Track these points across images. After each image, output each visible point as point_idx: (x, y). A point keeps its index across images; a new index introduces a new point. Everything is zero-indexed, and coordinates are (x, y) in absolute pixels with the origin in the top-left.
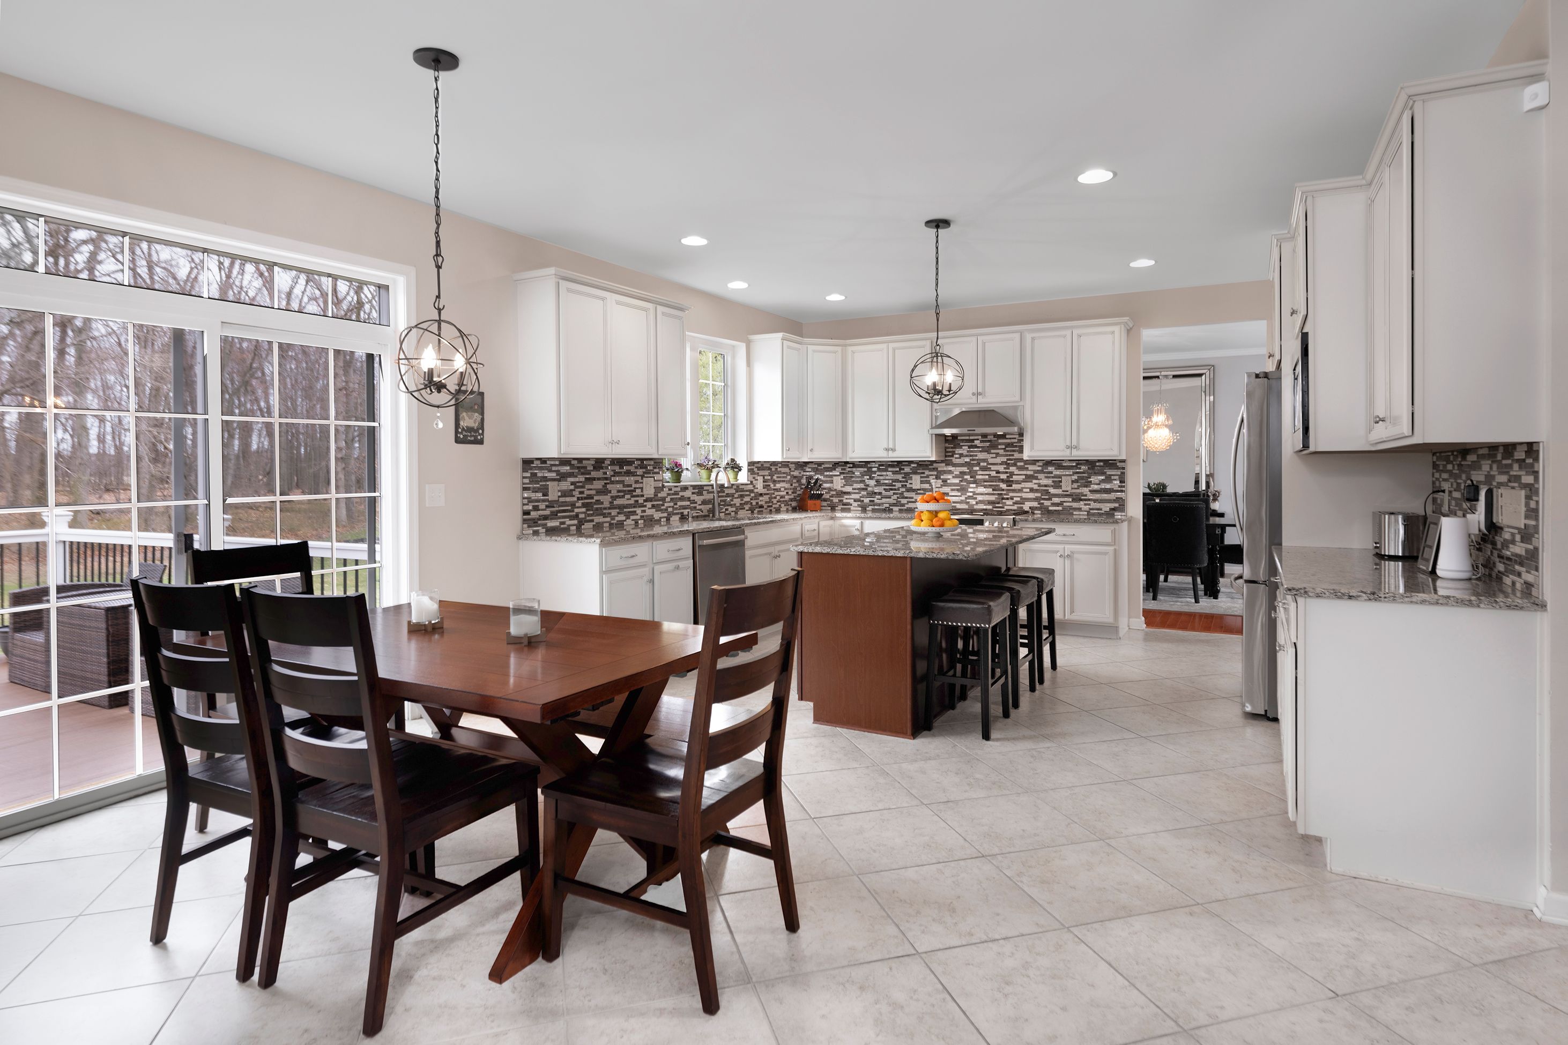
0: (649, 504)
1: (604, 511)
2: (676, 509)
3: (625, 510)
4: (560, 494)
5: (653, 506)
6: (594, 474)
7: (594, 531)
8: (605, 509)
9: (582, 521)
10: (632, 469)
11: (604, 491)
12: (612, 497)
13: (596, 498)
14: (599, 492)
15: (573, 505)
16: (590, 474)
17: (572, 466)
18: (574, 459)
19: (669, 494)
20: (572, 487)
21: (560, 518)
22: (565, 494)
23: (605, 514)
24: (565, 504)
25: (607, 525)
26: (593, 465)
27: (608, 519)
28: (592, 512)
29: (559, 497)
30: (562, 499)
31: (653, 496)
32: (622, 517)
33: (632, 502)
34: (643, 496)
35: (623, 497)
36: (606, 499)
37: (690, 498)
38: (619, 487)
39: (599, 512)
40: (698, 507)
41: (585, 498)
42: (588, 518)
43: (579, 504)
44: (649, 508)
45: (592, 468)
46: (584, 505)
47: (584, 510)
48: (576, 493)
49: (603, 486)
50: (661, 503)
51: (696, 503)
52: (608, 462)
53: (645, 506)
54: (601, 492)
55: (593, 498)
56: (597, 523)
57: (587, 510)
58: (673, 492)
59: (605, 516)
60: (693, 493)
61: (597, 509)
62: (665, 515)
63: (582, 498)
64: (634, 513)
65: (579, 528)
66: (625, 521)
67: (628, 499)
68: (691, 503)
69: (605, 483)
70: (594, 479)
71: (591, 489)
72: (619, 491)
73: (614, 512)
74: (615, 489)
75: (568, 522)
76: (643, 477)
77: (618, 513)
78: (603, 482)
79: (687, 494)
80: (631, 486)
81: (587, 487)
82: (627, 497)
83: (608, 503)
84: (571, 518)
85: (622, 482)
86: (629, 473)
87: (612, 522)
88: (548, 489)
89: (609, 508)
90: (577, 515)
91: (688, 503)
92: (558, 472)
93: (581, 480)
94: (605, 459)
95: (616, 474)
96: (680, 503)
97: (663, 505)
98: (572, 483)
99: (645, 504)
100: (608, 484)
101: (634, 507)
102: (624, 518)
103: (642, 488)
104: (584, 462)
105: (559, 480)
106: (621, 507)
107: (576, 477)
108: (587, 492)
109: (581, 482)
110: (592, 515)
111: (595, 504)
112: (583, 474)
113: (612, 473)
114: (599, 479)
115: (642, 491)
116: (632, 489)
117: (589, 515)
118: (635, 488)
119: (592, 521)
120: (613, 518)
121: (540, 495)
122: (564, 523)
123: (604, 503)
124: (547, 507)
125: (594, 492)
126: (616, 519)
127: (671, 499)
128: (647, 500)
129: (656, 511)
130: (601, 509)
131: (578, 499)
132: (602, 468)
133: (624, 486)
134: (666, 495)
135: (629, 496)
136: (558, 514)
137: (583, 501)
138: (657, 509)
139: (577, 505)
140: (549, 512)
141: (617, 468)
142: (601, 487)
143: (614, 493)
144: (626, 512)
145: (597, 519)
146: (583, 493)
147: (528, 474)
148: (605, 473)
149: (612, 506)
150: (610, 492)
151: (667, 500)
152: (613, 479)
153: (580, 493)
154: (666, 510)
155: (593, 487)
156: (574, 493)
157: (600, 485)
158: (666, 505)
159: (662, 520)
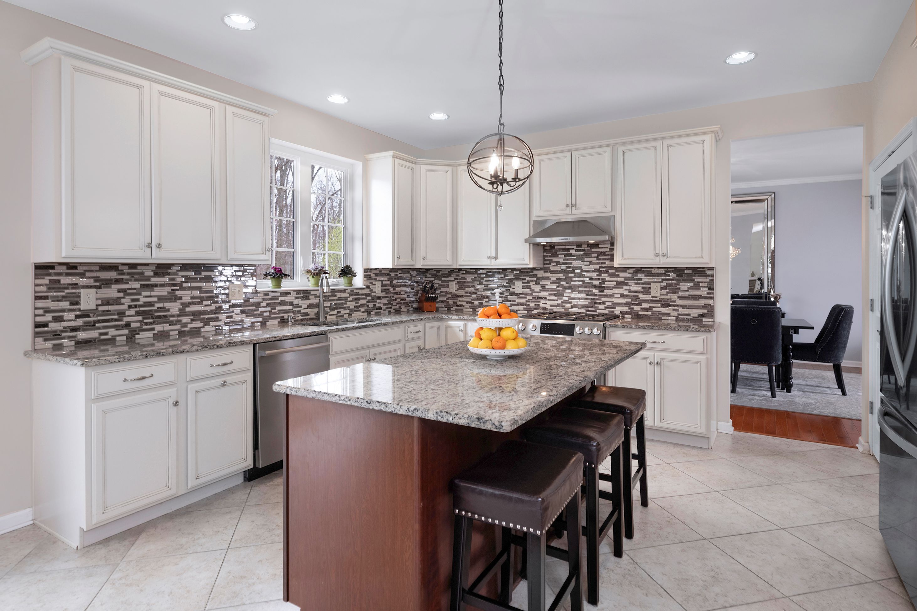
0: (238, 310)
1: (171, 319)
2: (275, 313)
3: (202, 316)
4: (100, 302)
5: (243, 312)
6: (155, 280)
7: (154, 340)
8: (173, 316)
9: (135, 331)
11: (173, 298)
12: (182, 304)
13: (160, 305)
14: (161, 299)
15: (122, 314)
16: (149, 280)
17: (121, 272)
18: (123, 264)
19: (264, 300)
20: (121, 295)
21: (99, 328)
22: (106, 302)
23: (172, 321)
24: (108, 312)
25: (176, 332)
26: (153, 271)
27: (178, 327)
28: (151, 320)
29: (97, 305)
30: (101, 308)
31: (242, 302)
32: (198, 324)
33: (213, 307)
34: (229, 302)
35: (200, 303)
36: (174, 307)
37: (292, 302)
38: (197, 293)
40: (303, 311)
41: (141, 306)
42: (145, 327)
43: (132, 312)
44: (236, 314)
45: (152, 274)
46: (138, 313)
47: (139, 318)
48: (127, 301)
49: (169, 293)
50: (254, 308)
51: (301, 307)
52: (175, 269)
53: (232, 312)
54: (166, 299)
55: (153, 306)
56: (158, 332)
57: (144, 318)
58: (270, 297)
59: (171, 323)
60: (296, 298)
61: (159, 317)
62: (260, 319)
63: (136, 306)
64: (217, 319)
65: (131, 338)
66: (203, 327)
67: (205, 306)
68: (293, 308)
69: (173, 290)
70: (156, 285)
71: (151, 296)
72: (192, 298)
73: (185, 320)
74: (186, 296)
75: (112, 332)
77: (192, 320)
78: (169, 289)
79: (288, 299)
81: (144, 294)
82: (205, 303)
83: (176, 310)
84: (117, 328)
85: (199, 288)
87: (183, 329)
88: (79, 297)
89: (178, 316)
90: (128, 325)
91: (291, 307)
92: (97, 279)
93: (133, 286)
94: (173, 265)
95: (188, 279)
96: (278, 308)
97: (257, 310)
98: (120, 291)
99: (231, 309)
100: (178, 290)
101: (215, 313)
102: (201, 325)
103: (227, 294)
104: (139, 267)
105: (99, 287)
106: (196, 315)
107: (127, 283)
108: (143, 300)
109: (135, 289)
110: (151, 323)
111: (155, 311)
112: (136, 280)
113: (183, 279)
114: (162, 285)
117: (146, 324)
119: (153, 329)
120: (185, 325)
121: (65, 305)
122: (106, 334)
123: (171, 310)
124: (77, 317)
125: (155, 299)
126: (190, 326)
127: (267, 304)
128: (234, 306)
129: (247, 316)
130: (165, 316)
131: (130, 307)
132: (169, 274)
133: (201, 292)
134: (260, 300)
135: (208, 303)
136: (97, 325)
137: (138, 309)
138: (249, 314)
139: (128, 313)
140: (80, 322)
141: (191, 274)
142: (166, 293)
143: (186, 299)
144: (203, 319)
145: (159, 328)
146: (138, 300)
147: (46, 281)
148: (173, 279)
149: (183, 313)
150: (180, 298)
151: (262, 305)
152: (185, 285)
153: (133, 300)
154: (261, 315)
155: (153, 294)
156: (123, 301)
157: (164, 292)
158: (261, 310)
159: (256, 324)
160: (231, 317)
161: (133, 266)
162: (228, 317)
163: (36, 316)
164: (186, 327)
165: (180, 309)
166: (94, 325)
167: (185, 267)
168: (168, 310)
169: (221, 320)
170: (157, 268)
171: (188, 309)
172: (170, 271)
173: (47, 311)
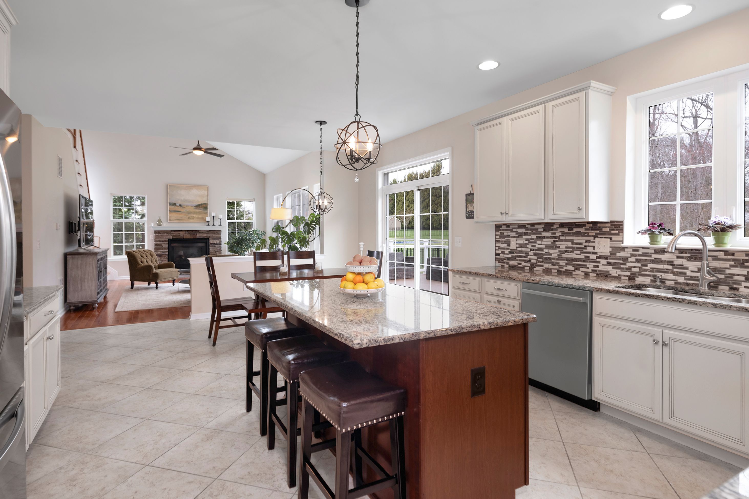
0: (604, 261)
1: (553, 261)
2: (646, 270)
3: (573, 262)
4: (518, 246)
5: (609, 264)
6: (544, 234)
7: (543, 273)
8: (554, 259)
9: (534, 265)
10: (582, 230)
11: (554, 246)
12: (560, 251)
13: (546, 251)
14: (547, 247)
15: (527, 254)
16: (541, 234)
17: (527, 229)
18: (528, 224)
19: (632, 255)
20: (527, 242)
21: (517, 260)
22: (521, 246)
23: (553, 263)
24: (521, 252)
25: (556, 271)
26: (543, 228)
27: (557, 267)
28: (542, 260)
29: (517, 247)
30: (519, 249)
31: (609, 254)
32: (570, 268)
33: (582, 256)
34: (596, 253)
35: (571, 252)
36: (555, 253)
37: (672, 262)
38: (569, 244)
39: (549, 260)
40: (689, 274)
41: (536, 250)
42: (538, 264)
43: (532, 253)
44: (603, 265)
45: (542, 230)
46: (535, 255)
47: (536, 257)
48: (529, 246)
49: (552, 243)
50: (621, 262)
51: (687, 268)
52: (555, 226)
53: (599, 262)
54: (550, 247)
55: (543, 250)
56: (546, 268)
57: (538, 258)
58: (640, 253)
60: (678, 257)
61: (546, 258)
62: (628, 274)
63: (534, 250)
64: (585, 266)
65: (531, 269)
66: (574, 271)
67: (577, 254)
68: (673, 268)
69: (554, 241)
70: (544, 237)
71: (541, 244)
72: (567, 247)
73: (562, 263)
74: (562, 245)
75: (523, 264)
76: (595, 237)
77: (566, 264)
78: (552, 240)
79: (664, 257)
80: (581, 244)
81: (538, 242)
82: (576, 252)
83: (556, 255)
84: (525, 261)
85: (572, 241)
86: (578, 234)
87: (560, 269)
88: (510, 242)
89: (557, 259)
90: (530, 261)
91: (670, 267)
92: (517, 233)
93: (533, 238)
94: (554, 223)
95: (563, 234)
96: (651, 266)
97: (625, 264)
98: (526, 240)
99: (598, 260)
100: (557, 241)
101: (584, 261)
102: (573, 269)
103: (594, 247)
104: (536, 226)
105: (517, 237)
106: (569, 261)
107: (530, 235)
108: (538, 246)
109: (533, 239)
110: (541, 262)
111: (544, 254)
112: (534, 234)
113: (560, 234)
114: (548, 237)
115: (594, 249)
116: (583, 246)
117: (539, 262)
118: (585, 246)
119: (542, 266)
120: (561, 267)
121: (505, 246)
122: (520, 264)
123: (553, 255)
124: (510, 252)
125: (544, 246)
126: (565, 268)
127: (637, 260)
128: (600, 257)
129: (613, 268)
130: (549, 258)
131: (531, 250)
132: (552, 230)
133: (573, 243)
134: (629, 255)
135: (578, 252)
136: (517, 258)
137: (534, 252)
138: (616, 266)
139: (530, 253)
140: (510, 256)
141: (566, 230)
142: (550, 243)
143: (563, 248)
144: (574, 264)
145: (546, 266)
146: (535, 246)
147: (499, 233)
148: (555, 234)
149: (560, 258)
150: (559, 247)
151: (630, 260)
152: (562, 238)
153: (533, 246)
154: (629, 269)
155: (543, 243)
156: (528, 246)
157: (548, 242)
158: (628, 264)
159: (622, 278)
160: (598, 267)
161: (533, 225)
162: (595, 266)
163: (496, 250)
164: (562, 268)
165: (558, 255)
166: (516, 258)
167: (562, 225)
168: (551, 255)
169: (588, 268)
170: (545, 226)
171: (563, 256)
172: (552, 228)
173: (500, 248)
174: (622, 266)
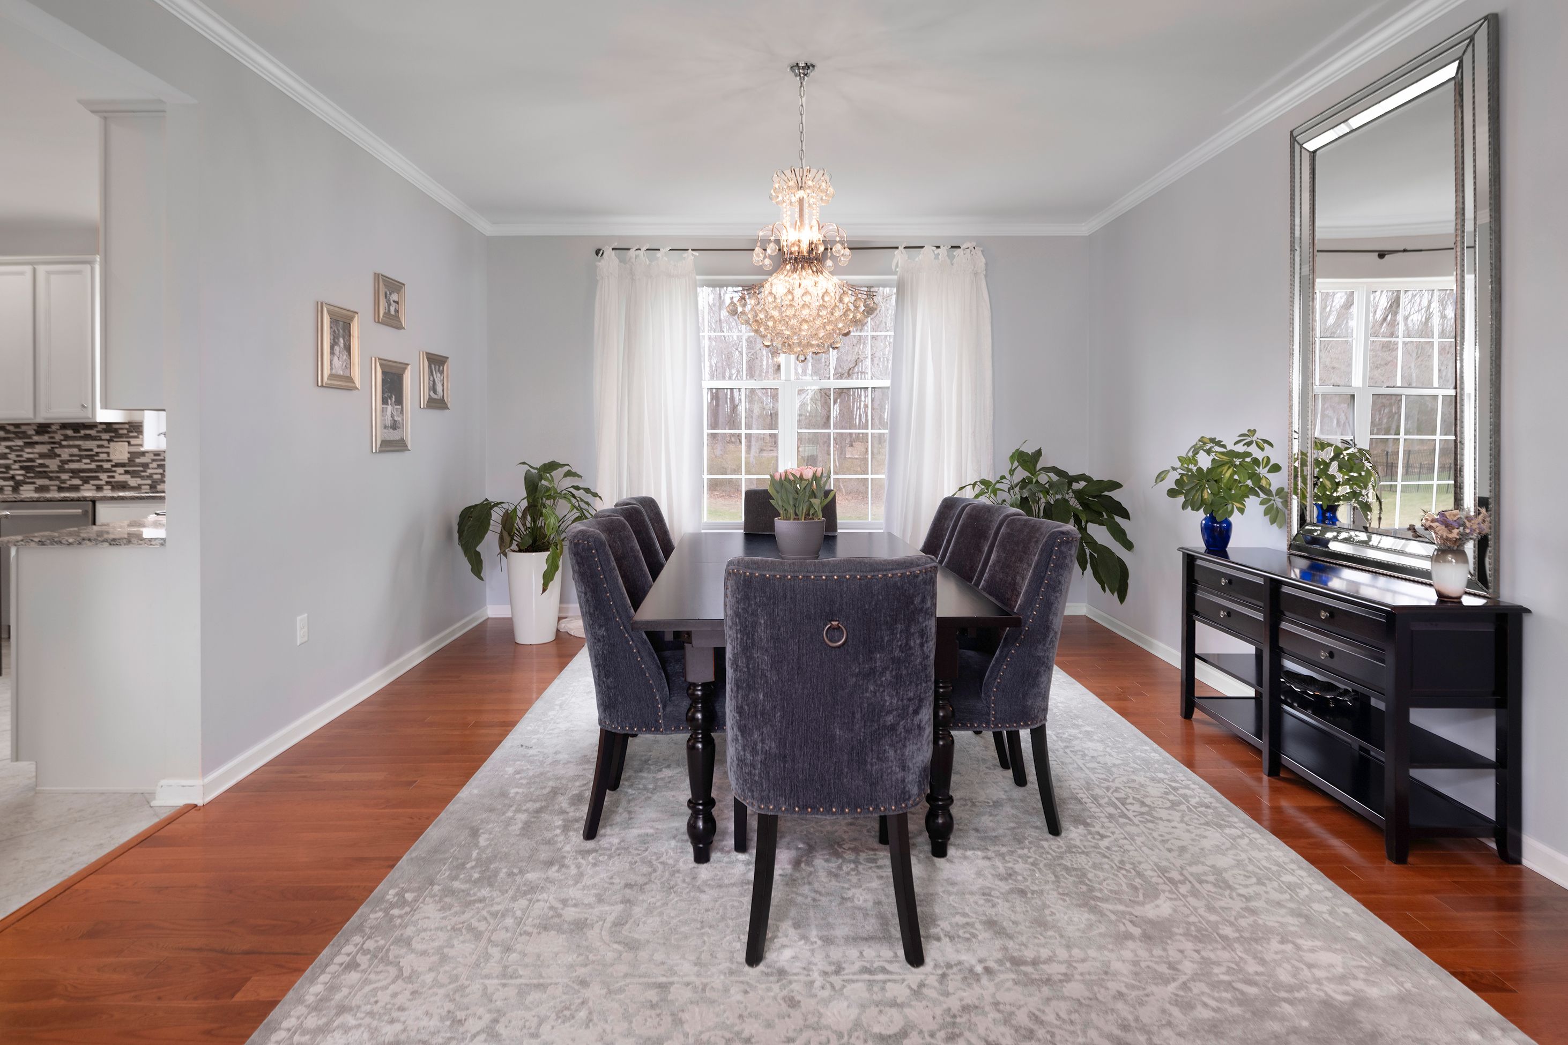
0: (121, 470)
1: (51, 475)
3: (82, 474)
5: (127, 472)
6: (36, 438)
8: (53, 472)
10: (93, 432)
11: (52, 455)
12: (61, 461)
13: (41, 461)
14: (42, 456)
15: (8, 467)
16: (31, 438)
17: (8, 432)
18: (9, 424)
19: (153, 460)
20: (7, 451)
26: (35, 429)
27: (57, 483)
28: (33, 475)
31: (127, 461)
32: (77, 482)
33: (93, 466)
34: (110, 461)
35: (79, 461)
36: (53, 464)
38: (75, 451)
39: (44, 475)
41: (24, 461)
43: (16, 466)
44: (120, 474)
45: (33, 432)
46: (22, 468)
47: (22, 472)
48: (12, 456)
49: (49, 450)
50: (141, 469)
52: (54, 428)
53: (115, 472)
54: (47, 456)
55: (35, 461)
56: (40, 486)
57: (27, 473)
59: (51, 479)
61: (40, 472)
62: (149, 482)
63: (20, 461)
64: (97, 478)
66: (82, 485)
67: (86, 464)
69: (52, 448)
70: (37, 443)
71: (32, 453)
72: (71, 455)
73: (65, 476)
74: (65, 454)
76: (110, 441)
77: (71, 477)
78: (49, 447)
80: (91, 450)
81: (27, 450)
82: (85, 461)
83: (56, 466)
85: (78, 447)
86: (87, 437)
87: (63, 485)
89: (57, 472)
90: (13, 478)
93: (18, 444)
94: (52, 424)
95: (67, 438)
97: (145, 471)
98: (7, 447)
99: (114, 469)
100: (56, 448)
101: (96, 472)
103: (108, 453)
104: (22, 427)
106: (75, 473)
107: (12, 441)
108: (26, 456)
109: (19, 446)
110: (32, 478)
111: (37, 467)
112: (20, 438)
113: (62, 438)
114: (43, 443)
115: (108, 456)
116: (94, 453)
117: (29, 478)
118: (97, 453)
119: (34, 483)
120: (64, 482)
123: (51, 466)
125: (37, 456)
126: (69, 483)
127: (158, 465)
128: (117, 465)
129: (132, 477)
130: (45, 472)
131: (15, 461)
132: (48, 432)
133: (80, 450)
134: (149, 461)
135: (88, 461)
137: (21, 464)
138: (134, 474)
139: (14, 467)
141: (70, 433)
142: (46, 451)
143: (65, 456)
144: (82, 477)
145: (40, 482)
146: (21, 456)
148: (53, 438)
149: (61, 470)
150: (59, 456)
151: (151, 466)
152: (64, 443)
153: (18, 456)
154: (150, 477)
155: (35, 451)
156: (9, 456)
157: (44, 449)
158: (149, 471)
159: (143, 487)
160: (113, 477)
161: (17, 426)
162: (109, 477)
164: (65, 483)
165: (59, 466)
167: (64, 426)
168: (47, 467)
169: (101, 480)
170: (38, 427)
171: (66, 466)
174: (143, 474)
